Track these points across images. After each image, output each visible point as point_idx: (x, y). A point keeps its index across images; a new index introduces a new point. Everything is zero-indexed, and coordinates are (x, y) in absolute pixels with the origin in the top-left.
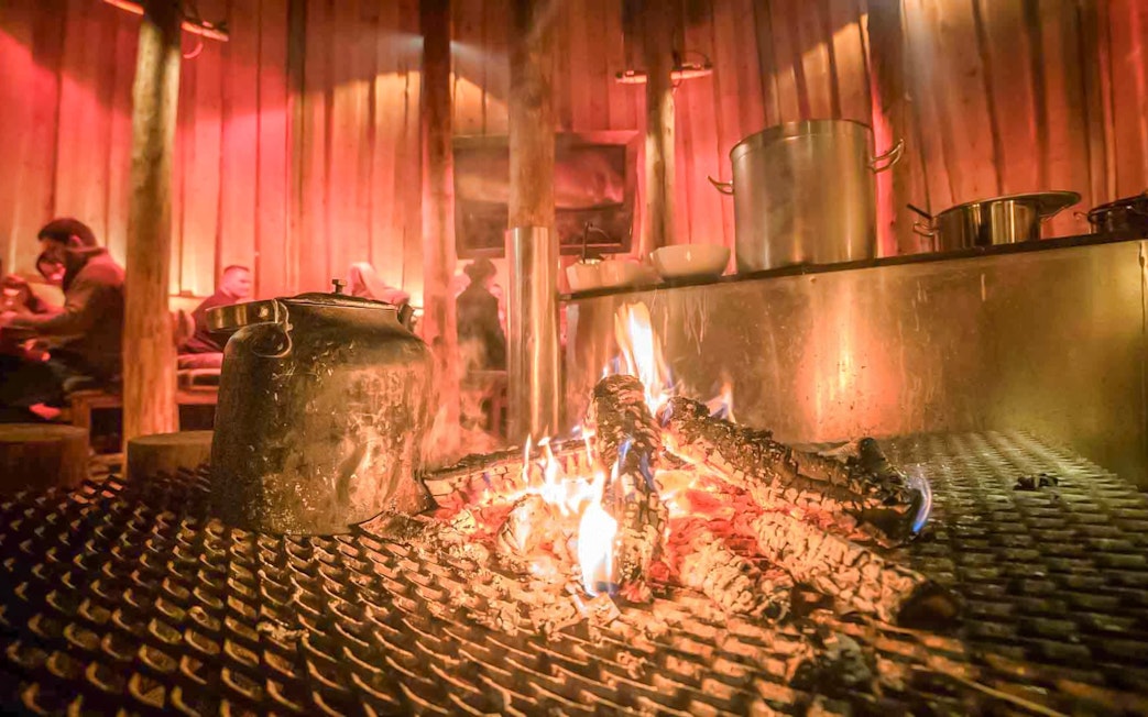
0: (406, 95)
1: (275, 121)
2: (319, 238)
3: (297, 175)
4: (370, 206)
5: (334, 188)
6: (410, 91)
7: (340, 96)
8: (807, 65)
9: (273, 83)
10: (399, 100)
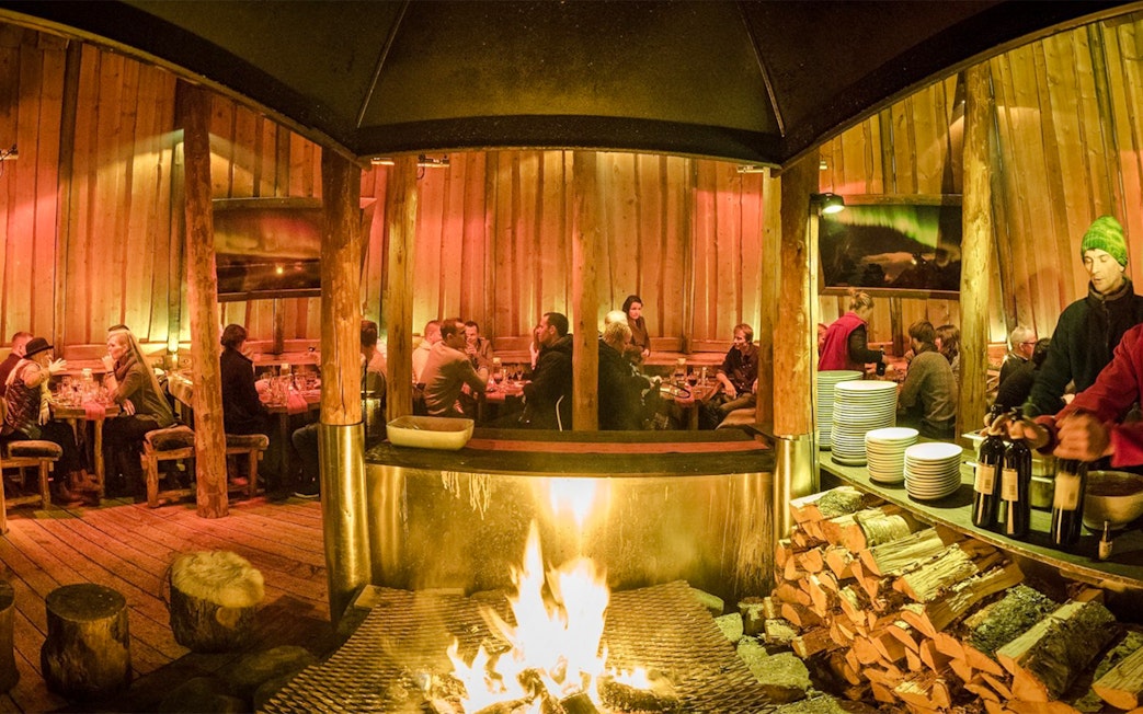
0: (159, 168)
1: (48, 205)
2: (81, 290)
3: (65, 245)
4: (124, 262)
5: (94, 251)
6: (162, 165)
7: (101, 177)
8: (522, 168)
9: (49, 174)
10: (153, 172)
